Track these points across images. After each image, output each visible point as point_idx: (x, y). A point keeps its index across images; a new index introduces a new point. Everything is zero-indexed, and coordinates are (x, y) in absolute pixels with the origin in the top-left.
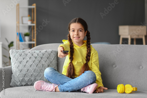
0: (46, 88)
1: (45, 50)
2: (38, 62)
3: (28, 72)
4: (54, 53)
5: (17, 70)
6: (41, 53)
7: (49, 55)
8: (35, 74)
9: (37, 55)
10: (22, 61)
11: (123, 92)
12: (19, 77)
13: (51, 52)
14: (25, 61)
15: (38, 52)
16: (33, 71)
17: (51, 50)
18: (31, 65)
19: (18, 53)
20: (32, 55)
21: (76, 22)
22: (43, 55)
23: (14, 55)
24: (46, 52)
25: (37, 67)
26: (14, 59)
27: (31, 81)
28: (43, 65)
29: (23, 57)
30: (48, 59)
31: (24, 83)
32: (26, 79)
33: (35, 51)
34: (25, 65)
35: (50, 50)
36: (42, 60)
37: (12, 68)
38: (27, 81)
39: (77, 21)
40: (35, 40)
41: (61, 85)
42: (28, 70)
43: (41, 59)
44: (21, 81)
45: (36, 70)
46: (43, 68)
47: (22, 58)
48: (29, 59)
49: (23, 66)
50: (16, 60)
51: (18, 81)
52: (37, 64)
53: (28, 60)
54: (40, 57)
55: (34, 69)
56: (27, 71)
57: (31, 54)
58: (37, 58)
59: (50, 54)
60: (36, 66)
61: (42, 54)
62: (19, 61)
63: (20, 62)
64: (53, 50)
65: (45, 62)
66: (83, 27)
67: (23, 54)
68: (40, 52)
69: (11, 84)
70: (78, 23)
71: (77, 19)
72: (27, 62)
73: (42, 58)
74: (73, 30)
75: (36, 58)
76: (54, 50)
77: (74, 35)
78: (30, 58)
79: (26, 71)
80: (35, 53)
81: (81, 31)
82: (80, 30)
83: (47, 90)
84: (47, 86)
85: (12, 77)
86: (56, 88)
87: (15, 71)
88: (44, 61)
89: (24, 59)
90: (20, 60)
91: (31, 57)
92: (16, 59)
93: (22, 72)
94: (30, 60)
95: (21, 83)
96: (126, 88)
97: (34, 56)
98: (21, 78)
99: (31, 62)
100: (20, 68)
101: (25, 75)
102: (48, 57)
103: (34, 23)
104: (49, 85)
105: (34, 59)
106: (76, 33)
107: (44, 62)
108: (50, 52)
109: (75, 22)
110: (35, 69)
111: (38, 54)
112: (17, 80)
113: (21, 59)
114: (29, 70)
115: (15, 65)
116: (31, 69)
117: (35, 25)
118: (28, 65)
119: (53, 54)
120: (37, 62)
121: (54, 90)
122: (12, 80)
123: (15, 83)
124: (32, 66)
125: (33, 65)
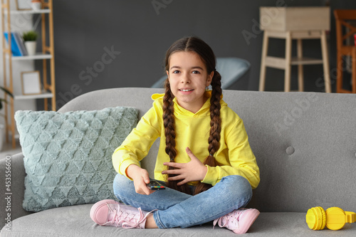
0: (122, 219)
1: (107, 109)
2: (92, 143)
3: (68, 170)
4: (131, 117)
5: (39, 166)
6: (97, 119)
7: (118, 124)
8: (85, 175)
9: (88, 125)
10: (49, 143)
11: (323, 228)
12: (44, 184)
13: (123, 115)
14: (58, 142)
15: (88, 114)
16: (80, 169)
17: (122, 108)
18: (75, 152)
19: (37, 122)
20: (75, 125)
21: (186, 49)
22: (103, 123)
23: (29, 125)
24: (110, 114)
25: (90, 158)
26: (29, 136)
27: (77, 193)
28: (104, 150)
29: (52, 132)
30: (115, 135)
31: (57, 201)
32: (65, 189)
33: (82, 112)
34: (60, 152)
35: (118, 109)
36: (102, 138)
37: (25, 160)
38: (66, 195)
39: (187, 45)
40: (51, 49)
41: (161, 212)
42: (67, 167)
43: (100, 134)
44: (50, 195)
45: (88, 164)
46: (105, 159)
47: (48, 133)
48: (67, 136)
49: (54, 155)
50: (33, 139)
51: (43, 195)
52: (89, 150)
53: (66, 138)
54: (97, 130)
55: (84, 162)
56: (65, 170)
57: (71, 122)
58: (88, 132)
59: (120, 121)
60: (87, 155)
61: (101, 120)
62: (42, 144)
63: (44, 146)
64: (127, 109)
65: (110, 141)
66: (203, 62)
67: (50, 121)
68: (95, 115)
69: (25, 205)
70: (189, 51)
71: (189, 41)
72: (62, 146)
73: (100, 131)
74: (177, 69)
75: (85, 132)
76: (129, 107)
77: (178, 83)
78: (71, 133)
79: (63, 169)
80: (82, 120)
81: (196, 72)
82: (196, 70)
83: (123, 224)
84: (125, 215)
85: (26, 185)
86: (147, 218)
87: (32, 168)
88: (107, 139)
89: (56, 137)
90: (44, 140)
91: (72, 131)
92: (33, 136)
93: (52, 171)
94: (72, 140)
95: (50, 200)
96: (329, 217)
97: (81, 126)
98: (49, 188)
99: (72, 145)
100: (47, 162)
101: (61, 178)
102: (116, 129)
103: (47, 8)
104: (129, 211)
105: (81, 136)
106: (183, 78)
107: (107, 143)
108: (121, 114)
109: (182, 47)
110: (86, 162)
111: (89, 122)
112: (39, 193)
113: (46, 136)
114: (69, 167)
115: (33, 152)
116: (75, 163)
117: (49, 11)
118: (66, 152)
119: (127, 120)
120: (89, 142)
121: (143, 225)
122: (28, 192)
123: (35, 201)
124: (78, 155)
125: (78, 152)
